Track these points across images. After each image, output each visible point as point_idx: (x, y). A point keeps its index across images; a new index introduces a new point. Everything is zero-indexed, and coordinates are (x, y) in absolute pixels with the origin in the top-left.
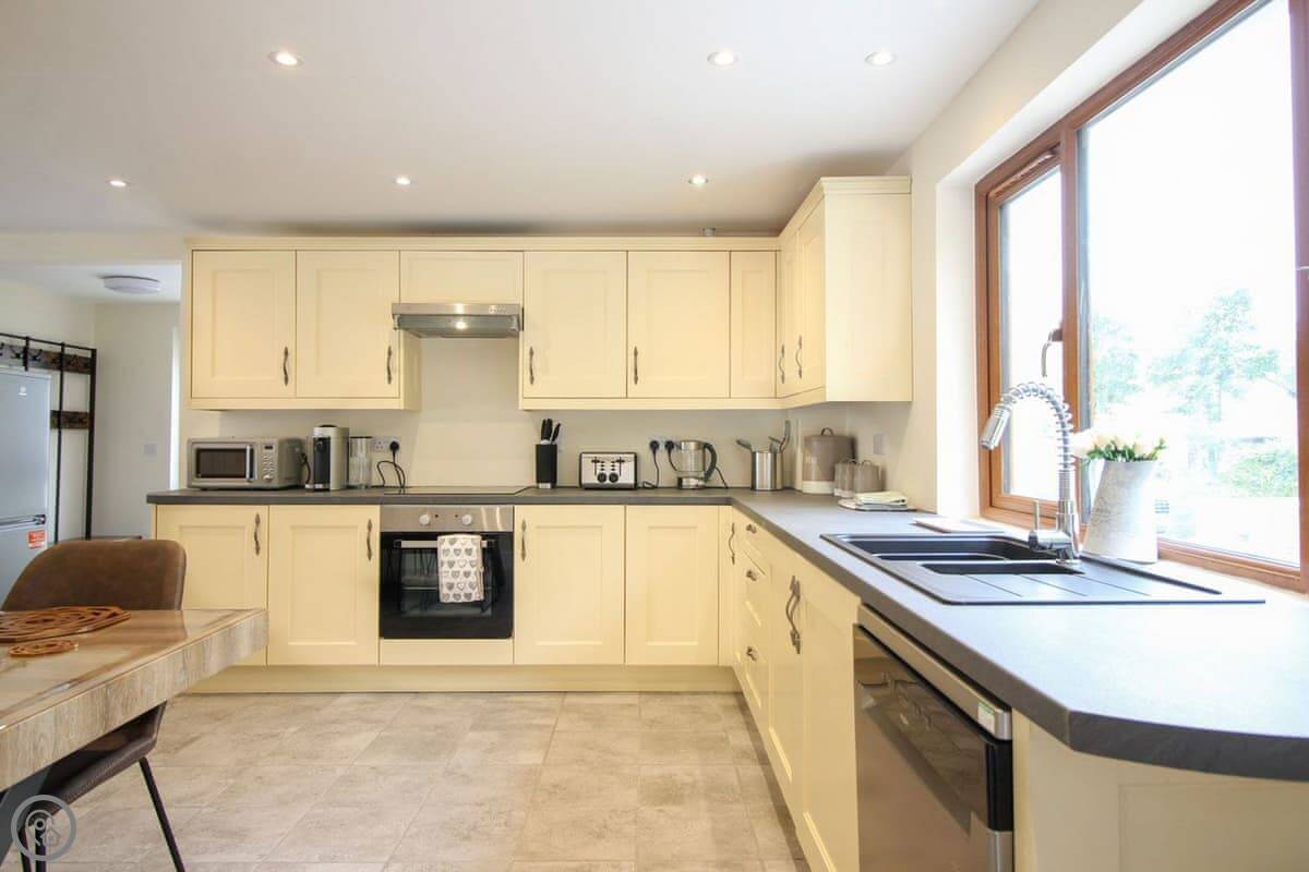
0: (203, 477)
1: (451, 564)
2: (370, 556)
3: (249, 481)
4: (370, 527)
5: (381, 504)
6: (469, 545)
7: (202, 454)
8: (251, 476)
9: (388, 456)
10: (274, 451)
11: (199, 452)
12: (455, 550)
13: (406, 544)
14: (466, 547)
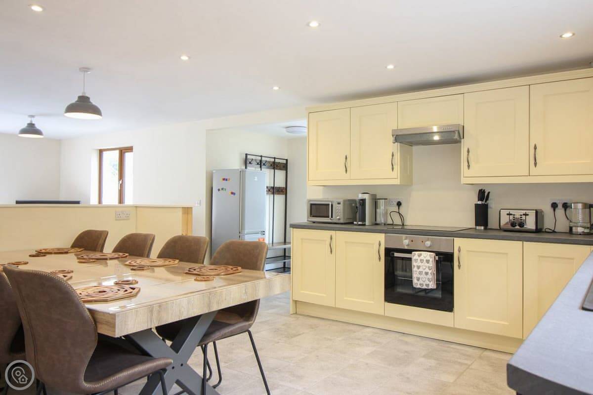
0: (313, 217)
1: (419, 267)
2: (380, 259)
3: (331, 219)
4: (380, 245)
5: (385, 233)
6: (428, 258)
7: (313, 206)
8: (332, 217)
9: (396, 209)
10: (341, 206)
11: (312, 205)
12: (421, 260)
13: (396, 255)
14: (426, 258)
